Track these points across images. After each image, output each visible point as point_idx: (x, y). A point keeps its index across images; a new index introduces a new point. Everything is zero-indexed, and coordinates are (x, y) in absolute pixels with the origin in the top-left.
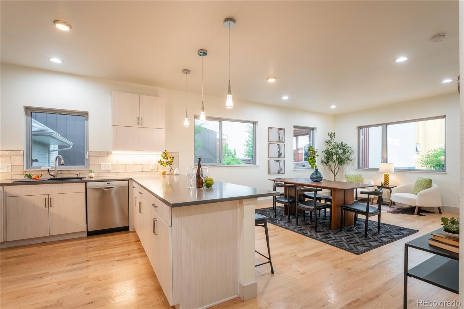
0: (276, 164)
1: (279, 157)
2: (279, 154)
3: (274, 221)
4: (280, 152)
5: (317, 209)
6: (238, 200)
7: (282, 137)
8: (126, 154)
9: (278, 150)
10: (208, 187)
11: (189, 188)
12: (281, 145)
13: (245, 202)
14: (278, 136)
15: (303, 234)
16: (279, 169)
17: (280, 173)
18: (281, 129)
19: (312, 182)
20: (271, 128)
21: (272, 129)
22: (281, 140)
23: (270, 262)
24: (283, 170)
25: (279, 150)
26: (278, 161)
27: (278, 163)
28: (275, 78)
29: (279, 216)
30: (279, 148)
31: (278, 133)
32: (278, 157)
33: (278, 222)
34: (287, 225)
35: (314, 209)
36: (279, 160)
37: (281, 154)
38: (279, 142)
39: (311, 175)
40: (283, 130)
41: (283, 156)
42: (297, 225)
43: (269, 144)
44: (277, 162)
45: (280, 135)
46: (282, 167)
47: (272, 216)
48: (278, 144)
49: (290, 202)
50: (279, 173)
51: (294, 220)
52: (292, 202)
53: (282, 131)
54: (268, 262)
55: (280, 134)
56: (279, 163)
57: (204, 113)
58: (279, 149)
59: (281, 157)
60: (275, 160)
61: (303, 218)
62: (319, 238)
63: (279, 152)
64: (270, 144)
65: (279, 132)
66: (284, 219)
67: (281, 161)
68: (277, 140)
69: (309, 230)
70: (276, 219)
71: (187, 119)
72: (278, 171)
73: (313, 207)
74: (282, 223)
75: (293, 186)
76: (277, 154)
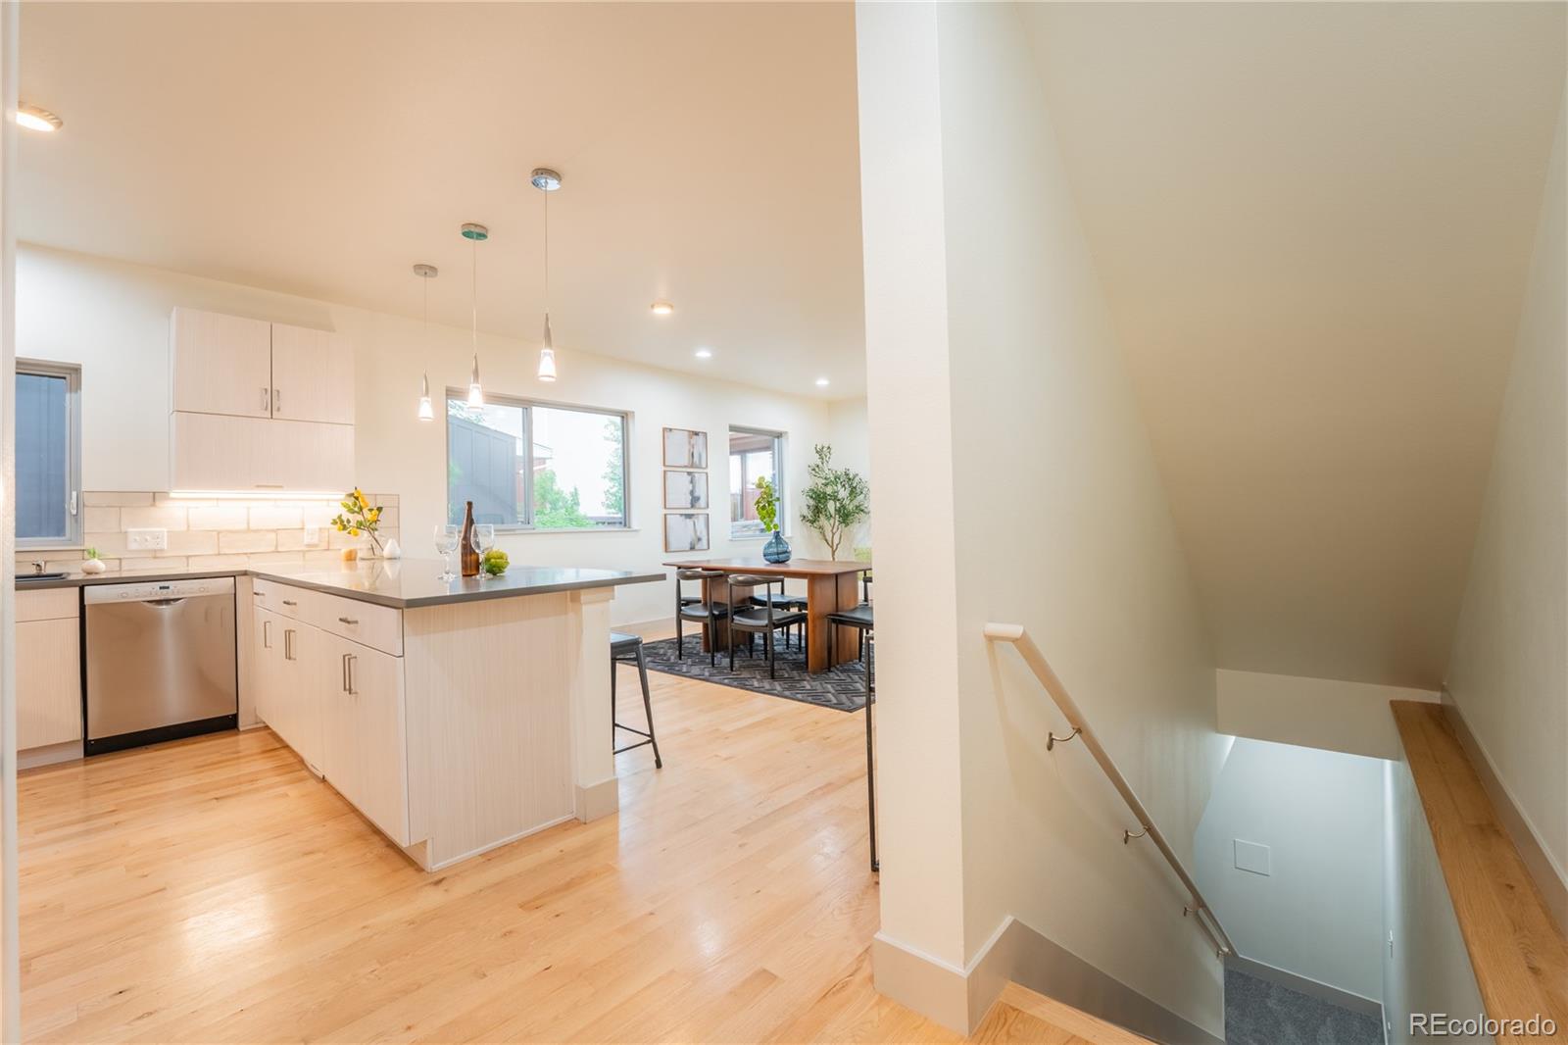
0: (686, 525)
1: (693, 506)
2: (692, 500)
3: (677, 668)
4: (696, 494)
5: (774, 624)
6: (568, 592)
7: (700, 455)
8: (218, 499)
9: (691, 488)
10: (495, 574)
11: (442, 578)
12: (696, 476)
13: (585, 595)
14: (689, 450)
15: (743, 687)
16: (694, 537)
17: (696, 547)
18: (697, 434)
19: (767, 565)
20: (671, 430)
21: (672, 433)
22: (697, 463)
23: (652, 740)
24: (704, 540)
25: (693, 487)
26: (689, 516)
27: (689, 522)
28: (671, 307)
29: (690, 655)
30: (692, 482)
31: (690, 443)
32: (689, 506)
33: (684, 670)
34: (707, 674)
35: (767, 626)
36: (693, 515)
37: (698, 499)
38: (692, 467)
39: (765, 549)
40: (701, 436)
41: (702, 503)
42: (732, 670)
43: (665, 472)
44: (688, 520)
45: (693, 448)
46: (701, 533)
47: (673, 657)
48: (689, 473)
49: (713, 614)
50: (692, 548)
51: (726, 661)
52: (719, 615)
53: (700, 439)
54: (649, 742)
57: (478, 388)
58: (691, 485)
59: (697, 505)
60: (681, 515)
61: (748, 654)
62: (776, 692)
63: (692, 493)
64: (669, 473)
65: (693, 441)
66: (702, 662)
67: (698, 518)
68: (687, 463)
69: (758, 677)
70: (680, 662)
71: (426, 398)
72: (691, 544)
73: (765, 622)
74: (696, 670)
75: (721, 576)
76: (686, 499)
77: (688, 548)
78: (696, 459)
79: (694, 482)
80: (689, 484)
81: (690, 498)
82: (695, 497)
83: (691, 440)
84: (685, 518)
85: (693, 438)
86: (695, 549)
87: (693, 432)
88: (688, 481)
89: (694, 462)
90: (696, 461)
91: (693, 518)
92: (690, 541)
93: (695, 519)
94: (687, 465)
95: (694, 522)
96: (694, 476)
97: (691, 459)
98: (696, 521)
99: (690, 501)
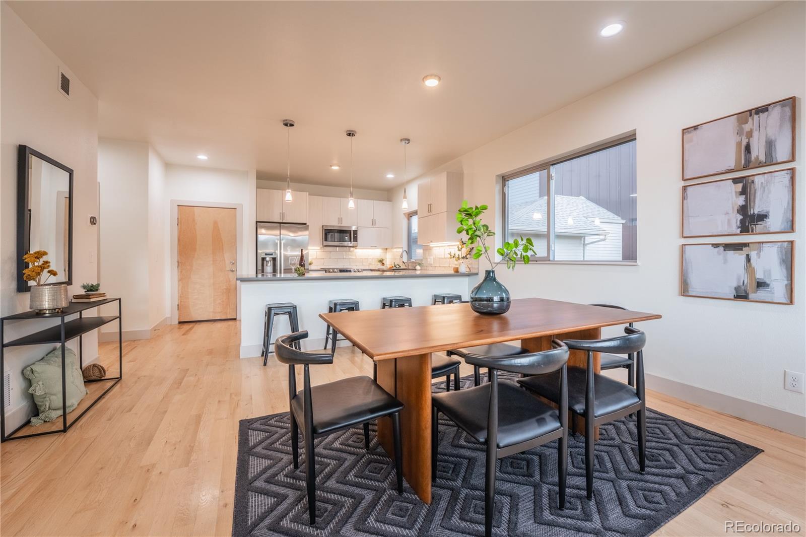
0: (725, 261)
1: (745, 229)
2: (742, 221)
4: (756, 209)
7: (770, 143)
9: (741, 201)
12: (757, 180)
14: (739, 144)
16: (744, 278)
17: (752, 296)
18: (760, 110)
20: (696, 128)
21: (698, 132)
22: (763, 159)
24: (778, 287)
25: (746, 201)
26: (738, 247)
27: (737, 258)
30: (744, 192)
31: (740, 133)
32: (738, 231)
36: (746, 245)
37: (762, 217)
38: (747, 167)
40: (776, 111)
41: (774, 223)
43: (685, 188)
44: (731, 253)
45: (750, 134)
46: (768, 272)
48: (736, 181)
50: (742, 296)
55: (755, 134)
56: (743, 258)
58: (743, 198)
59: (758, 228)
60: (716, 246)
63: (743, 210)
64: (689, 189)
65: (747, 127)
67: (759, 250)
68: (732, 164)
72: (737, 289)
76: (729, 221)
77: (731, 294)
78: (758, 152)
79: (753, 191)
80: (737, 197)
81: (740, 217)
82: (753, 215)
83: (743, 126)
84: (725, 250)
85: (750, 119)
86: (748, 299)
87: (750, 111)
88: (736, 192)
89: (753, 158)
90: (758, 157)
91: (744, 249)
92: (735, 285)
93: (750, 250)
94: (733, 167)
95: (748, 255)
96: (753, 182)
97: (745, 155)
98: (753, 255)
99: (739, 223)
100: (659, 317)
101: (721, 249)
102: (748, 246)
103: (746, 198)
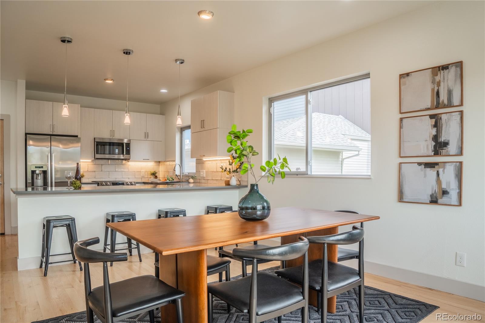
0: (425, 176)
1: (436, 153)
2: (435, 147)
4: (443, 139)
7: (450, 93)
8: (212, 160)
9: (434, 132)
12: (444, 117)
14: (433, 90)
16: (436, 188)
17: (440, 201)
18: (445, 67)
20: (408, 74)
21: (409, 78)
22: (446, 102)
24: (454, 194)
25: (437, 132)
26: (432, 165)
27: (431, 173)
30: (436, 125)
31: (433, 82)
32: (433, 154)
36: (437, 164)
37: (446, 144)
38: (437, 107)
40: (453, 70)
41: (452, 148)
43: (401, 120)
44: (428, 169)
45: (439, 84)
46: (448, 184)
48: (432, 117)
50: (434, 201)
53: (452, 72)
55: (442, 84)
56: (435, 173)
58: (435, 129)
59: (444, 152)
60: (420, 164)
63: (435, 138)
64: (405, 121)
65: (437, 78)
67: (444, 168)
68: (429, 105)
72: (432, 196)
76: (427, 146)
77: (428, 200)
78: (443, 97)
79: (441, 125)
80: (432, 129)
81: (434, 144)
82: (441, 143)
83: (435, 77)
84: (425, 168)
85: (439, 74)
86: (438, 203)
87: (439, 67)
88: (431, 125)
89: (441, 101)
90: (443, 100)
91: (436, 167)
92: (430, 193)
93: (439, 168)
94: (429, 107)
95: (438, 171)
96: (441, 118)
97: (436, 99)
98: (441, 171)
99: (433, 148)
100: (378, 218)
101: (423, 166)
102: (438, 165)
103: (437, 130)
